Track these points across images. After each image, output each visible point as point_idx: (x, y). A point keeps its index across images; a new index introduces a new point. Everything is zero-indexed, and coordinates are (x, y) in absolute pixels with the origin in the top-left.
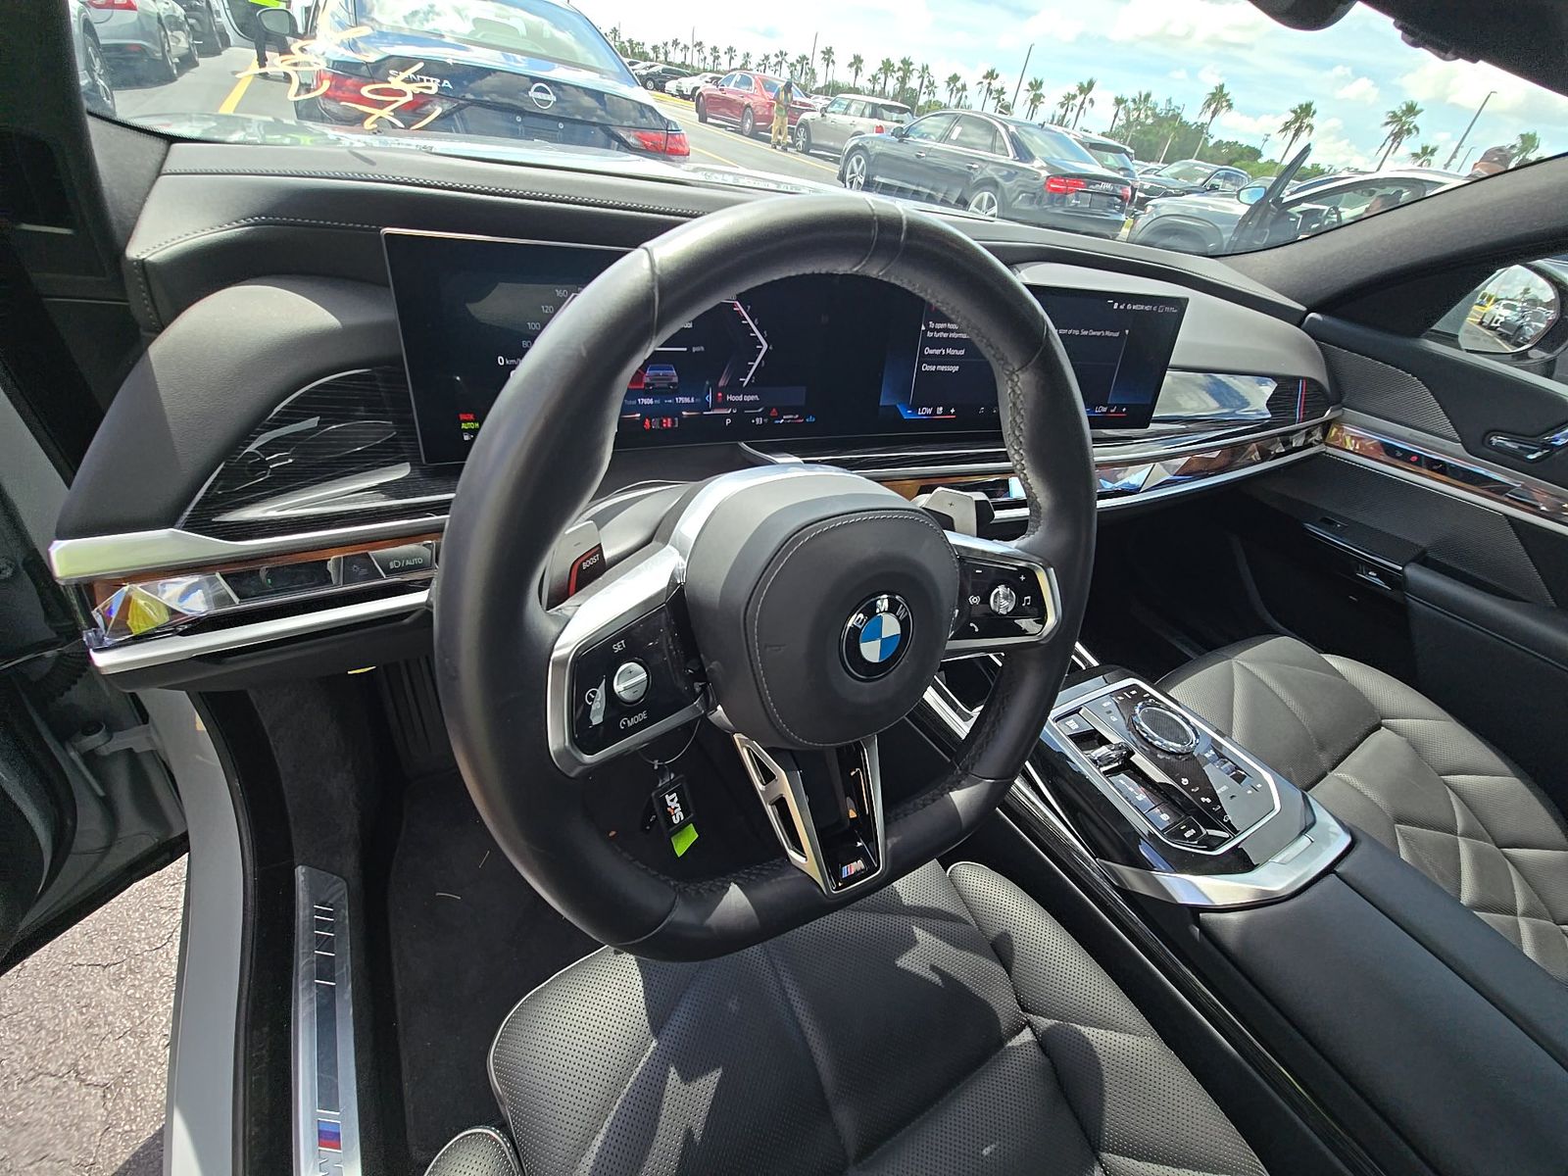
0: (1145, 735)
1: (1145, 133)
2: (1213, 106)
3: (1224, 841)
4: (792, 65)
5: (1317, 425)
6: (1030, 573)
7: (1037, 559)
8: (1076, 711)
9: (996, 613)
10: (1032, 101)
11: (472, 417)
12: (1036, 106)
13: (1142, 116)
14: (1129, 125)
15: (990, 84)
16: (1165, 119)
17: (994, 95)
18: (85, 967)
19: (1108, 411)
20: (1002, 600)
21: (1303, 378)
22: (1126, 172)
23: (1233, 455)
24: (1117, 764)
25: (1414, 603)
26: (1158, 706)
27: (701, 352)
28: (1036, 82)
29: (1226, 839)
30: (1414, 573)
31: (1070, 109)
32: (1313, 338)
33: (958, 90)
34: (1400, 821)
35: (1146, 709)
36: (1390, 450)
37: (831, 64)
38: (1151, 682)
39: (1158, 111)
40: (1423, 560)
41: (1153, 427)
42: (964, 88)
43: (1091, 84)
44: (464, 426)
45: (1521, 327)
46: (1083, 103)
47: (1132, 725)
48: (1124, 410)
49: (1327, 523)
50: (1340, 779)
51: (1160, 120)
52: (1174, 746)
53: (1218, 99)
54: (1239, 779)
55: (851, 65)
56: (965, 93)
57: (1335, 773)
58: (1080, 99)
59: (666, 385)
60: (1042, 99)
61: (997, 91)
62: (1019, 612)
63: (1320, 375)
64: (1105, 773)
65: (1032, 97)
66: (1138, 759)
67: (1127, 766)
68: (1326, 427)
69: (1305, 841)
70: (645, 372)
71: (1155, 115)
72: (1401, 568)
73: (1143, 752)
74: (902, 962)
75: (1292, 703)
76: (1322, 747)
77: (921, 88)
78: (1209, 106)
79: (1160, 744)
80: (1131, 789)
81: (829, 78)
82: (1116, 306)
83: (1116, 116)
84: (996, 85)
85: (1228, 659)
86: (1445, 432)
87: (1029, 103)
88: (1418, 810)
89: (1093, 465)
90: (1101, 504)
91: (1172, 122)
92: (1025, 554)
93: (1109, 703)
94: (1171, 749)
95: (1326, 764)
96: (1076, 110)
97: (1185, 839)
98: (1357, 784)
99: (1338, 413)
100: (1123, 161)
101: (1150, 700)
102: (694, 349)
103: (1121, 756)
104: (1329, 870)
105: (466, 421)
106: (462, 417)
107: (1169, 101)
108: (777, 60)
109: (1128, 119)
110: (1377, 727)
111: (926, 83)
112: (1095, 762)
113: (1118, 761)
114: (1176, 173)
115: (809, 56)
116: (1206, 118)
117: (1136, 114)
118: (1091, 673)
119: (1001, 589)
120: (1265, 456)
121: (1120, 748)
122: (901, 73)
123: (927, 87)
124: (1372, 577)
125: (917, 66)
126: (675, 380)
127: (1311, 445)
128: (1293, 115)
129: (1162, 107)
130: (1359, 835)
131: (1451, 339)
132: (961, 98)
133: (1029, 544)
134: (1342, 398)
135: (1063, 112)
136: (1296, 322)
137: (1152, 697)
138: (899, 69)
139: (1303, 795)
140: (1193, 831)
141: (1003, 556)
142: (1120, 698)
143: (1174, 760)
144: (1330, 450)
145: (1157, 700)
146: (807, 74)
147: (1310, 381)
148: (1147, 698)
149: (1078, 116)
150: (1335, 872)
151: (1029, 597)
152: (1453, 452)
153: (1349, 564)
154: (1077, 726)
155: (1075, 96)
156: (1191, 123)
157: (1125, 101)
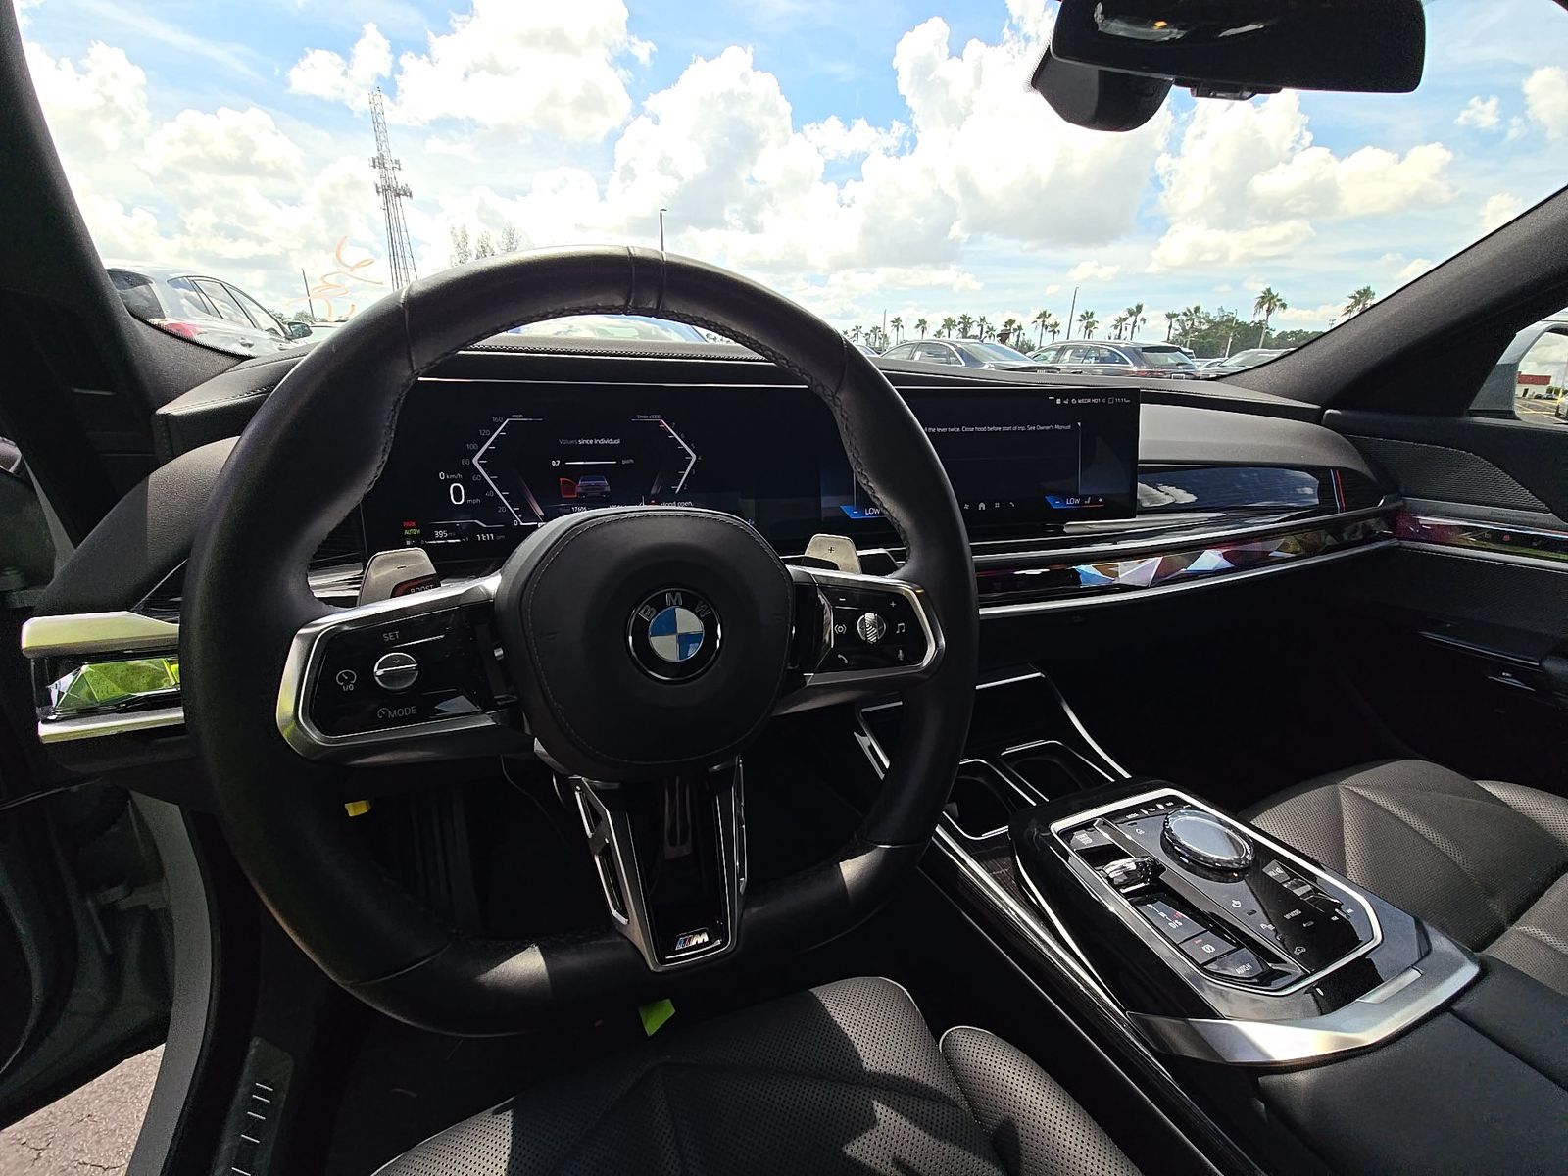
1: (1204, 337)
2: (1266, 306)
4: (867, 334)
6: (902, 600)
7: (906, 583)
8: (1090, 824)
10: (1086, 328)
11: (414, 524)
12: (1090, 331)
13: (1196, 324)
14: (1185, 333)
15: (1044, 322)
16: (1221, 323)
17: (1049, 329)
18: (89, 1167)
19: (1082, 503)
20: (870, 627)
21: (1334, 469)
22: (1185, 366)
24: (1142, 885)
27: (631, 463)
28: (1087, 313)
31: (1123, 329)
32: (1341, 433)
33: (1015, 330)
37: (900, 328)
39: (1211, 318)
42: (1020, 328)
43: (1139, 308)
44: (406, 532)
46: (1135, 322)
48: (1101, 500)
50: (1523, 934)
51: (1215, 325)
53: (1268, 300)
55: (918, 327)
56: (1022, 332)
57: (1518, 927)
58: (1131, 320)
59: (598, 494)
60: (1096, 325)
61: (1052, 326)
64: (1128, 897)
65: (1085, 325)
67: (1159, 890)
69: (1411, 975)
70: (578, 483)
71: (1209, 322)
72: (1539, 664)
74: (852, 1150)
75: (1431, 835)
76: (1491, 893)
77: (981, 334)
78: (1262, 307)
81: (900, 339)
82: (1059, 401)
83: (1170, 327)
84: (1049, 321)
85: (1334, 783)
87: (1083, 329)
91: (1229, 324)
92: (894, 581)
96: (1130, 328)
98: (1548, 938)
99: (1399, 502)
100: (1180, 358)
102: (624, 462)
104: (1443, 1009)
105: (408, 528)
106: (405, 524)
107: (1221, 309)
108: (854, 333)
109: (1183, 329)
111: (985, 329)
112: (1110, 878)
113: (1146, 882)
114: (1242, 361)
115: (881, 326)
116: (1262, 316)
117: (1189, 323)
119: (867, 616)
122: (962, 326)
123: (987, 332)
124: (1507, 679)
125: (975, 318)
126: (608, 489)
127: (1376, 538)
128: (1353, 300)
129: (1215, 315)
132: (1019, 336)
134: (1397, 486)
135: (1118, 332)
137: (1193, 808)
138: (960, 323)
140: (1249, 967)
142: (1151, 809)
146: (880, 339)
147: (1344, 471)
149: (1132, 333)
150: (1453, 1012)
153: (1471, 665)
154: (1091, 841)
155: (1126, 319)
156: (1248, 322)
157: (1175, 315)
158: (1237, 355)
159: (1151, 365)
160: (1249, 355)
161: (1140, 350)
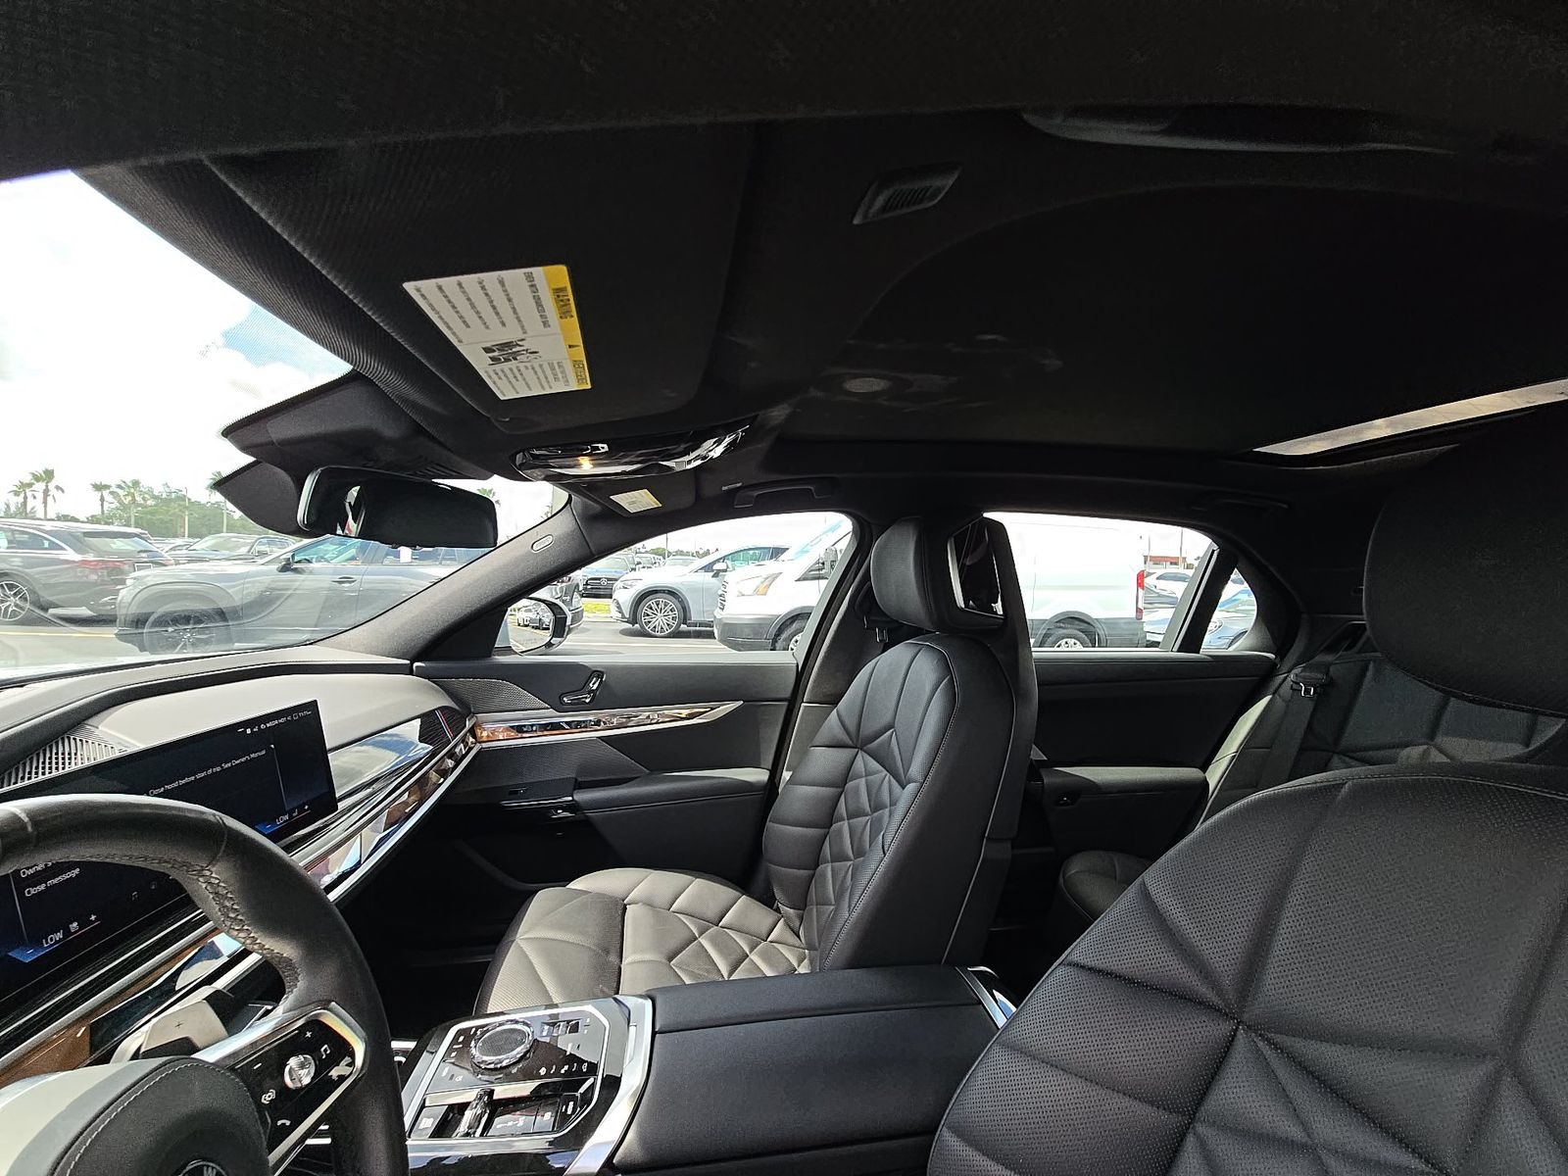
0: (492, 1066)
3: (593, 1086)
5: (465, 735)
6: (316, 1024)
7: (312, 1006)
8: (423, 1106)
9: (302, 1088)
13: (138, 498)
14: (124, 507)
16: (170, 500)
19: (291, 817)
20: (299, 1072)
21: (436, 709)
23: (421, 789)
24: (486, 1115)
25: (590, 814)
26: (488, 1031)
29: (593, 1084)
30: (581, 796)
34: (670, 959)
35: (480, 1044)
36: (520, 729)
38: (468, 1016)
39: (157, 494)
40: (580, 786)
41: (341, 805)
43: (49, 473)
45: (540, 620)
46: (46, 490)
47: (478, 1069)
48: (306, 807)
49: (513, 794)
50: (630, 963)
51: (164, 502)
52: (519, 1051)
54: (575, 1028)
57: (625, 962)
58: (40, 487)
62: (323, 1067)
63: (447, 702)
64: (482, 1135)
66: (502, 1092)
67: (497, 1108)
68: (472, 731)
69: (632, 1029)
71: (155, 497)
72: (570, 798)
73: (501, 1081)
79: (507, 1061)
80: (510, 1124)
82: (249, 731)
83: (102, 501)
85: (513, 942)
86: (538, 706)
88: (673, 943)
89: (303, 871)
90: (333, 896)
92: (296, 1012)
93: (447, 1069)
94: (519, 1056)
95: (616, 961)
96: (40, 496)
97: (571, 1115)
99: (474, 720)
101: (479, 1032)
103: (487, 1105)
104: (654, 1034)
107: (166, 485)
109: (120, 502)
110: (625, 909)
112: (467, 1134)
113: (485, 1112)
114: (212, 546)
117: (128, 497)
118: (413, 1057)
119: (293, 1062)
120: (444, 774)
121: (480, 1099)
124: (561, 813)
127: (471, 749)
129: (160, 491)
130: (652, 993)
131: (508, 650)
133: (297, 999)
134: (470, 709)
135: (21, 499)
136: (408, 672)
137: (477, 1028)
139: (615, 999)
140: (571, 1103)
141: (275, 1032)
142: (454, 1054)
143: (526, 1063)
144: (484, 745)
145: (483, 1027)
147: (442, 709)
148: (475, 1032)
149: (45, 502)
150: (657, 1032)
151: (326, 1046)
152: (550, 715)
153: (543, 813)
154: (432, 1120)
155: (30, 485)
156: (203, 501)
157: (107, 487)
158: (207, 538)
159: (98, 552)
160: (222, 540)
161: (81, 535)
